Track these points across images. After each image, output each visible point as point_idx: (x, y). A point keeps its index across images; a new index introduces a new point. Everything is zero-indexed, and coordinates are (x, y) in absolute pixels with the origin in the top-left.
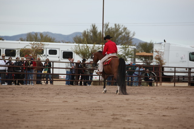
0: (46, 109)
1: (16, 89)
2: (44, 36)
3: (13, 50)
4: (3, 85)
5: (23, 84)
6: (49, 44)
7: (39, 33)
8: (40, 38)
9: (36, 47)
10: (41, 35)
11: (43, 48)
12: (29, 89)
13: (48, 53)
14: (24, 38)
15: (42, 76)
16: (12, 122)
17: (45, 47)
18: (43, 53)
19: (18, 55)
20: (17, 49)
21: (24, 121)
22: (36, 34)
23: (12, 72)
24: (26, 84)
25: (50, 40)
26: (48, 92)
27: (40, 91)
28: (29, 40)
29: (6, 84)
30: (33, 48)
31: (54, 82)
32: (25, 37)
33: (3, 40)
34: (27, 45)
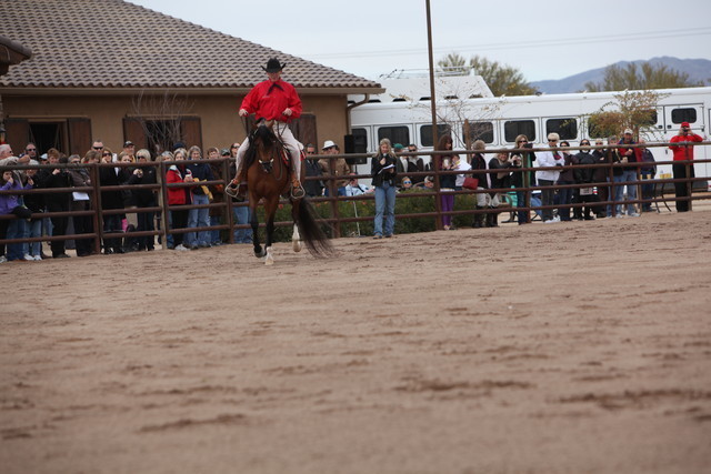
0: (676, 286)
1: (584, 233)
2: (656, 69)
3: (568, 120)
4: (548, 221)
5: (604, 217)
6: (670, 94)
7: (639, 62)
8: (643, 75)
9: (634, 104)
10: (647, 67)
11: (654, 108)
12: (622, 230)
13: (669, 121)
14: (597, 81)
15: (659, 187)
16: (584, 329)
17: (658, 103)
18: (656, 121)
19: (583, 134)
20: (580, 117)
21: (616, 323)
22: (632, 66)
23: (570, 183)
24: (614, 216)
25: (674, 82)
26: (680, 234)
27: (654, 233)
28: (612, 87)
29: (557, 219)
30: (624, 108)
31: (693, 202)
32: (599, 80)
33: (538, 93)
34: (608, 102)
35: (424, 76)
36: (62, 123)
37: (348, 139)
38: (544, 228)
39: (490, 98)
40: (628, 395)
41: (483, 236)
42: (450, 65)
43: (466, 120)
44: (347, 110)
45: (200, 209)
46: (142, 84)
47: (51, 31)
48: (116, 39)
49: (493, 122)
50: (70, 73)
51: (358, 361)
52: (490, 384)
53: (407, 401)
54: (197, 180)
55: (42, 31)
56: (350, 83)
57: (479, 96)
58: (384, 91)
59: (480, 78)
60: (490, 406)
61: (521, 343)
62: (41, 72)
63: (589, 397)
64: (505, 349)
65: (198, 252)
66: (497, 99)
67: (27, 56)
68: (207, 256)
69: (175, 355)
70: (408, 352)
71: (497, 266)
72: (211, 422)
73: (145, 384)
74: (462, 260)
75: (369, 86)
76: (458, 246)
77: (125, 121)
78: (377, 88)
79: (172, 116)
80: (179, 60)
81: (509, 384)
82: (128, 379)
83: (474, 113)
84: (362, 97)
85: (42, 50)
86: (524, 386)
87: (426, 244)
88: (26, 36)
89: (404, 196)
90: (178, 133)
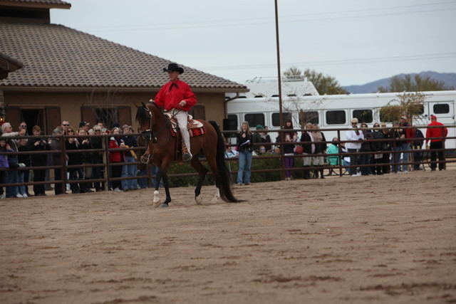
0: (436, 217)
1: (377, 183)
2: (423, 79)
3: (366, 110)
4: (354, 175)
5: (389, 173)
6: (432, 95)
7: (413, 74)
8: (415, 83)
9: (409, 101)
10: (417, 77)
11: (422, 103)
12: (401, 181)
13: (432, 112)
14: (385, 86)
15: (425, 155)
16: (376, 244)
17: (425, 100)
18: (423, 112)
19: (376, 120)
20: (374, 108)
21: (396, 240)
22: (408, 77)
24: (396, 172)
25: (435, 87)
26: (438, 184)
27: (421, 184)
28: (395, 89)
29: (359, 174)
30: (403, 103)
31: (447, 164)
32: (387, 85)
33: (348, 93)
34: (393, 99)
35: (275, 81)
36: (42, 110)
37: (225, 121)
38: (351, 180)
39: (317, 96)
40: (404, 286)
41: (311, 184)
42: (291, 75)
43: (301, 110)
44: (225, 103)
45: (129, 165)
46: (94, 85)
47: (36, 51)
48: (77, 56)
49: (319, 112)
50: (48, 77)
51: (230, 263)
52: (315, 278)
53: (261, 289)
54: (127, 147)
55: (30, 51)
56: (227, 86)
57: (310, 95)
58: (248, 91)
59: (311, 83)
60: (315, 292)
61: (335, 252)
62: (29, 77)
63: (379, 287)
64: (325, 256)
65: (129, 193)
66: (322, 97)
67: (20, 66)
68: (134, 196)
69: (112, 258)
70: (262, 257)
71: (319, 204)
72: (135, 300)
73: (93, 276)
74: (298, 199)
75: (239, 87)
76: (296, 191)
77: (82, 109)
78: (244, 89)
79: (112, 105)
80: (117, 70)
81: (327, 278)
82: (82, 273)
83: (307, 106)
84: (235, 95)
85: (29, 63)
86: (337, 280)
87: (274, 189)
88: (20, 54)
89: (261, 158)
90: (116, 117)
